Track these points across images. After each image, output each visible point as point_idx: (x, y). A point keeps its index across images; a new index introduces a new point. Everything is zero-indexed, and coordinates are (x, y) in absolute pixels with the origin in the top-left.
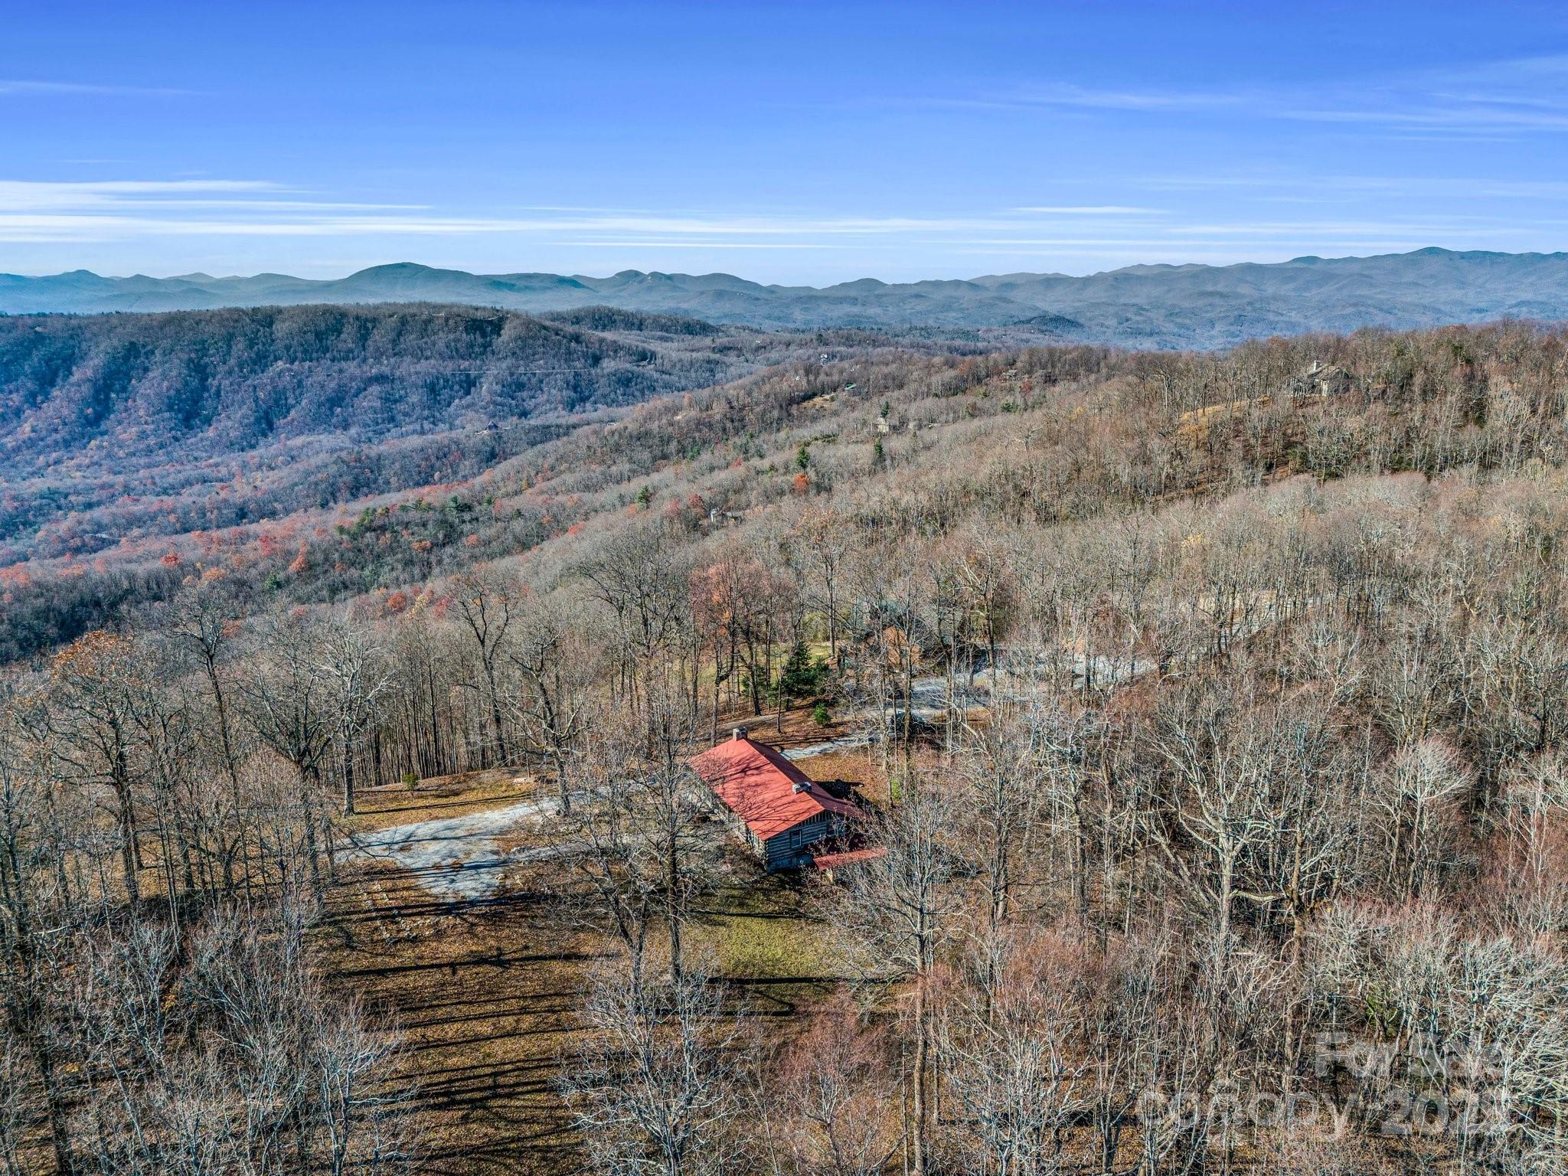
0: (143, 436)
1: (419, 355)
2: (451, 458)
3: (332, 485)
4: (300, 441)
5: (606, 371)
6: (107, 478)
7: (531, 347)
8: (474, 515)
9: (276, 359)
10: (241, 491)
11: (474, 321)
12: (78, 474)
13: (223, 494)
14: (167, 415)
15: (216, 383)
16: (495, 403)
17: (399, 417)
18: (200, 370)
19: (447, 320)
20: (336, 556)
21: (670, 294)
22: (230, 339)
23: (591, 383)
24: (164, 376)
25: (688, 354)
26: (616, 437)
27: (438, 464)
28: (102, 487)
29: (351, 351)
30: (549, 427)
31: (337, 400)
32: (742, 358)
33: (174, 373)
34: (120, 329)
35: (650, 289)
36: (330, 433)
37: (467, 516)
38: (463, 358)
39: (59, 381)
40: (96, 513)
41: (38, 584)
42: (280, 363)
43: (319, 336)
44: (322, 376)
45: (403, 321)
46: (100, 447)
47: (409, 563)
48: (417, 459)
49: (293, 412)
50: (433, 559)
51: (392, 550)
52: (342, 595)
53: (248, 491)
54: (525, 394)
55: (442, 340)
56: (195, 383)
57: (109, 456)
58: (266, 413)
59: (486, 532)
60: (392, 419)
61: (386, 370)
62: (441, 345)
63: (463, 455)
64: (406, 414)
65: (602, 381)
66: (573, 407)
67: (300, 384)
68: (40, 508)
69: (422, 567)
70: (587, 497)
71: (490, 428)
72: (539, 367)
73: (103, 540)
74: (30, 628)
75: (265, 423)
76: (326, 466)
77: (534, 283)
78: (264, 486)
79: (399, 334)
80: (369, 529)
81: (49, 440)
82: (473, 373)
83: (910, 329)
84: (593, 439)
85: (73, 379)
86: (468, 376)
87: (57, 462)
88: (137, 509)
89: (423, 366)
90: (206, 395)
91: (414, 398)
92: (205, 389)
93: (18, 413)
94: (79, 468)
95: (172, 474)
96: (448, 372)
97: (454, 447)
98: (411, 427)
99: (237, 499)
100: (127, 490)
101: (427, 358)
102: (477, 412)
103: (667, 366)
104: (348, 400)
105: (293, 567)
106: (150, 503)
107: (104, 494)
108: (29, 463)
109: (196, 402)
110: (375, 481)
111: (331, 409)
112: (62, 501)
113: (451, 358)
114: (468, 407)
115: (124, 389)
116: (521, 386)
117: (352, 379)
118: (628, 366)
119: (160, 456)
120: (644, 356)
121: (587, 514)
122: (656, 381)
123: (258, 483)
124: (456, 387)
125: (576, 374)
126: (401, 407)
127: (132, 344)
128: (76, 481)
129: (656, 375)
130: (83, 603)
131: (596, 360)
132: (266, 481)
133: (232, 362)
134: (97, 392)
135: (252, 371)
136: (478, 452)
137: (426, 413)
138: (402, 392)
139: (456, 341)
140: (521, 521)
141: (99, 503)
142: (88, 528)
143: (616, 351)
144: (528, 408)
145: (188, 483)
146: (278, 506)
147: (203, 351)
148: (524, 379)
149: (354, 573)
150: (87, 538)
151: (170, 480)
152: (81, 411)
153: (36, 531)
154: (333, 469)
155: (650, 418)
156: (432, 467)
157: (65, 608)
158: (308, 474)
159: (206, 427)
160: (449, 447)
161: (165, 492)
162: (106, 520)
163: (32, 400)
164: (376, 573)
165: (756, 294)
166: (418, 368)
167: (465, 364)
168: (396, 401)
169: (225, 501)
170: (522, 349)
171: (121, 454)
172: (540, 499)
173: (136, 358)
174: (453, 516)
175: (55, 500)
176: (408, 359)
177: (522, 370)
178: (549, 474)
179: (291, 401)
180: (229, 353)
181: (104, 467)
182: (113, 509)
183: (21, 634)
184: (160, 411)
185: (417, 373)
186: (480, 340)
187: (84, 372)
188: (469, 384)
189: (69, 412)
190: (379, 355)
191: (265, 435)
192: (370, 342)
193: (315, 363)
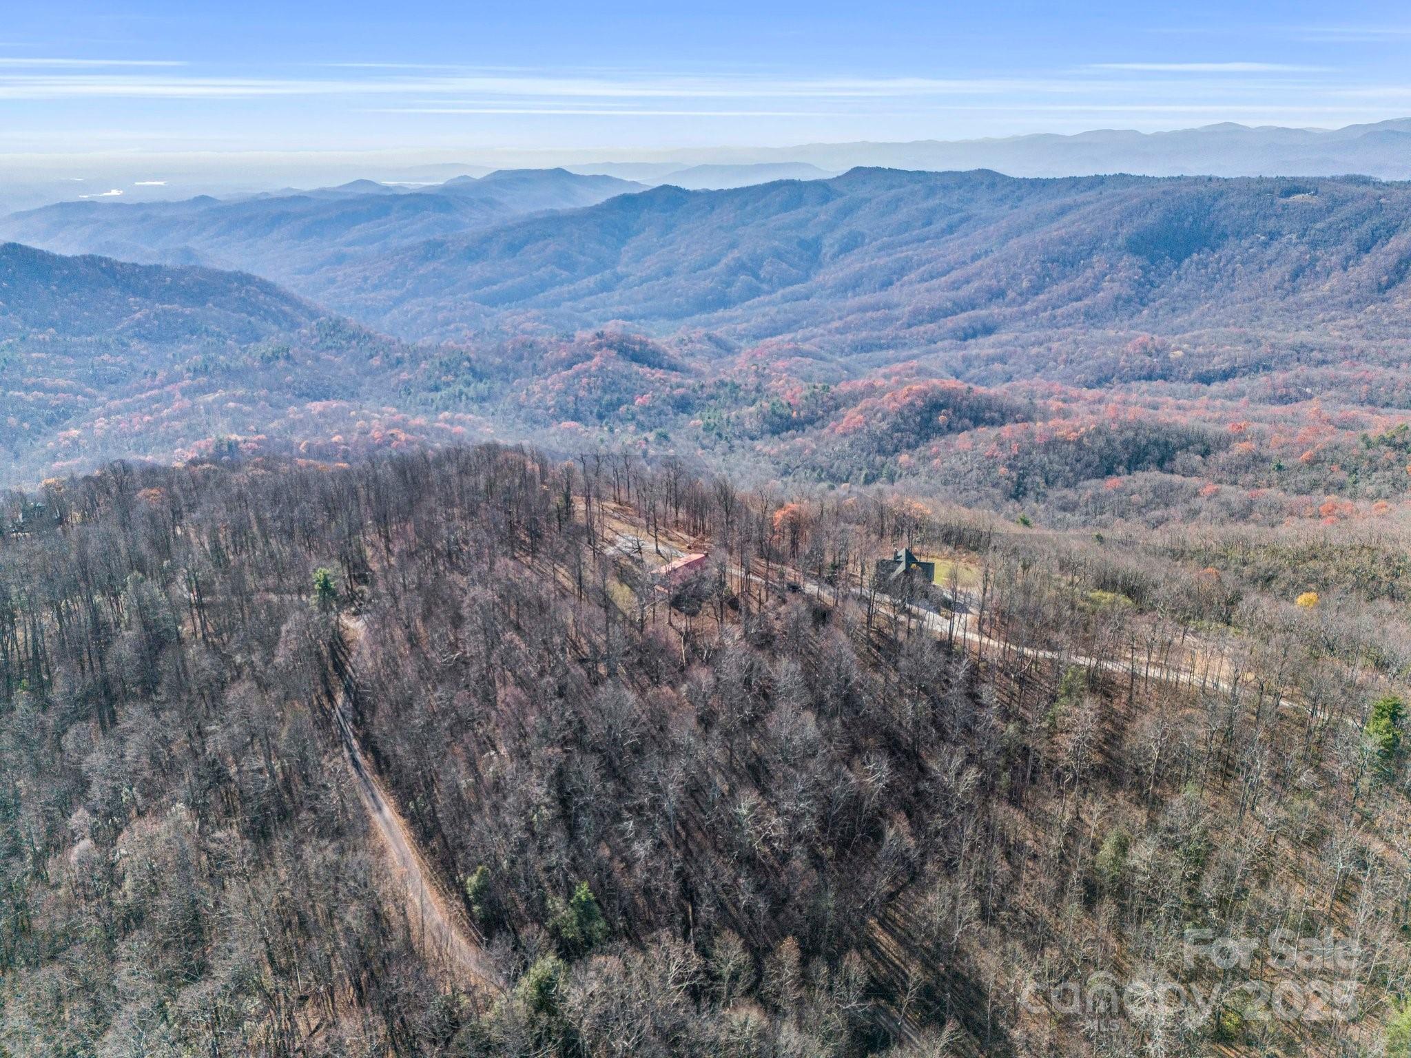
105: (1303, 458)
142: (1302, 382)
149: (1340, 476)
164: (1356, 481)
182: (1331, 371)
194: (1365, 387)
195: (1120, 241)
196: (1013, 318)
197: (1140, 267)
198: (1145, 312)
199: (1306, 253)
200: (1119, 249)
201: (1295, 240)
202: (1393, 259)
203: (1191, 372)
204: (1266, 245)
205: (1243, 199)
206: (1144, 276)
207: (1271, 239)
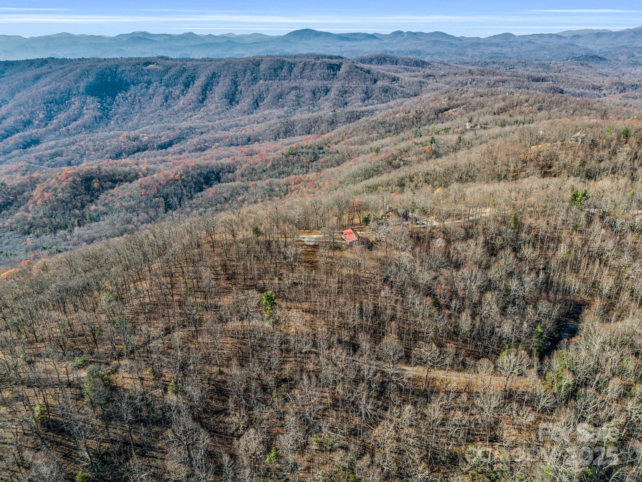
0: (217, 108)
1: (310, 78)
2: (318, 123)
3: (278, 131)
4: (267, 112)
5: (379, 86)
6: (207, 123)
7: (351, 75)
8: (323, 151)
9: (260, 79)
10: (249, 131)
11: (331, 64)
12: (198, 121)
13: (243, 132)
14: (224, 100)
15: (240, 88)
16: (336, 99)
17: (301, 104)
18: (235, 83)
19: (321, 64)
20: (281, 162)
21: (414, 42)
22: (245, 71)
23: (372, 91)
24: (224, 85)
25: (412, 78)
26: (374, 123)
27: (314, 125)
28: (205, 127)
29: (286, 76)
30: (353, 112)
31: (280, 96)
32: (435, 80)
33: (227, 84)
34: (209, 67)
35: (406, 40)
36: (278, 109)
37: (321, 151)
38: (325, 80)
39: (191, 86)
40: (204, 136)
41: (198, 165)
42: (261, 81)
43: (275, 70)
44: (276, 86)
45: (305, 64)
46: (204, 111)
47: (302, 167)
48: (307, 123)
49: (265, 100)
50: (310, 166)
51: (298, 161)
52: (282, 176)
53: (251, 131)
54: (347, 95)
55: (318, 72)
56: (233, 88)
57: (207, 115)
58: (256, 100)
59: (327, 158)
60: (299, 104)
61: (298, 85)
62: (318, 75)
63: (322, 122)
64: (304, 103)
65: (377, 90)
66: (365, 101)
67: (268, 89)
68: (187, 133)
69: (306, 168)
70: (360, 147)
71: (333, 112)
72: (353, 84)
73: (207, 146)
74: (197, 179)
75: (256, 104)
76: (276, 124)
77: (358, 37)
78: (256, 130)
79: (303, 69)
80: (291, 154)
81: (188, 108)
82: (329, 86)
83: (518, 63)
84: (366, 123)
85: (195, 85)
86: (327, 87)
87: (191, 116)
88: (217, 136)
89: (311, 83)
90: (237, 93)
91: (307, 96)
92: (237, 90)
93: (178, 97)
94: (198, 118)
95: (227, 122)
96: (320, 85)
97: (319, 119)
98: (305, 108)
99: (247, 134)
100: (213, 128)
101: (312, 80)
102: (329, 102)
103: (403, 84)
104: (284, 96)
105: (268, 165)
106: (220, 134)
107: (206, 129)
108: (182, 116)
109: (234, 95)
110: (292, 130)
111: (278, 99)
112: (194, 131)
113: (321, 79)
114: (326, 100)
115: (211, 89)
116: (346, 92)
117: (286, 88)
118: (387, 84)
119: (222, 116)
120: (394, 79)
121: (359, 154)
122: (398, 90)
123: (254, 129)
124: (322, 92)
125: (367, 87)
126: (302, 99)
127: (214, 72)
128: (198, 124)
129: (398, 88)
130: (210, 172)
131: (375, 81)
132: (257, 128)
133: (246, 80)
134: (203, 90)
135: (252, 84)
136: (327, 121)
137: (311, 102)
138: (303, 94)
139: (324, 73)
140: (338, 155)
141: (205, 132)
142: (202, 141)
143: (383, 77)
144: (348, 101)
145: (231, 127)
146: (261, 138)
147: (236, 76)
148: (347, 89)
149: (286, 169)
150: (202, 145)
151: (226, 125)
152: (198, 98)
153: (187, 142)
154: (279, 125)
155: (387, 116)
156: (312, 126)
157: (205, 173)
158: (270, 126)
159: (237, 105)
160: (318, 118)
161: (225, 130)
162: (208, 139)
163: (183, 93)
164: (292, 169)
165: (452, 41)
166: (309, 84)
167: (326, 82)
168: (300, 97)
169: (244, 135)
170: (347, 76)
171: (211, 114)
172: (345, 146)
173: (215, 78)
174: (317, 151)
175: (191, 130)
176: (306, 80)
177: (347, 85)
178: (350, 135)
179: (265, 96)
180: (245, 76)
181: (206, 119)
182: (209, 135)
183: (194, 180)
184: (222, 99)
185: (309, 86)
186: (332, 73)
187: (199, 82)
188: (327, 91)
189: (194, 98)
190: (296, 78)
191: (256, 109)
192: (292, 73)
193: (273, 81)
194: (227, 140)
195: (82, 90)
196: (46, 133)
197: (98, 102)
198: (112, 122)
199: (166, 90)
200: (83, 94)
201: (159, 85)
202: (199, 90)
203: (155, 145)
204: (147, 88)
205: (129, 68)
206: (102, 106)
207: (148, 85)
